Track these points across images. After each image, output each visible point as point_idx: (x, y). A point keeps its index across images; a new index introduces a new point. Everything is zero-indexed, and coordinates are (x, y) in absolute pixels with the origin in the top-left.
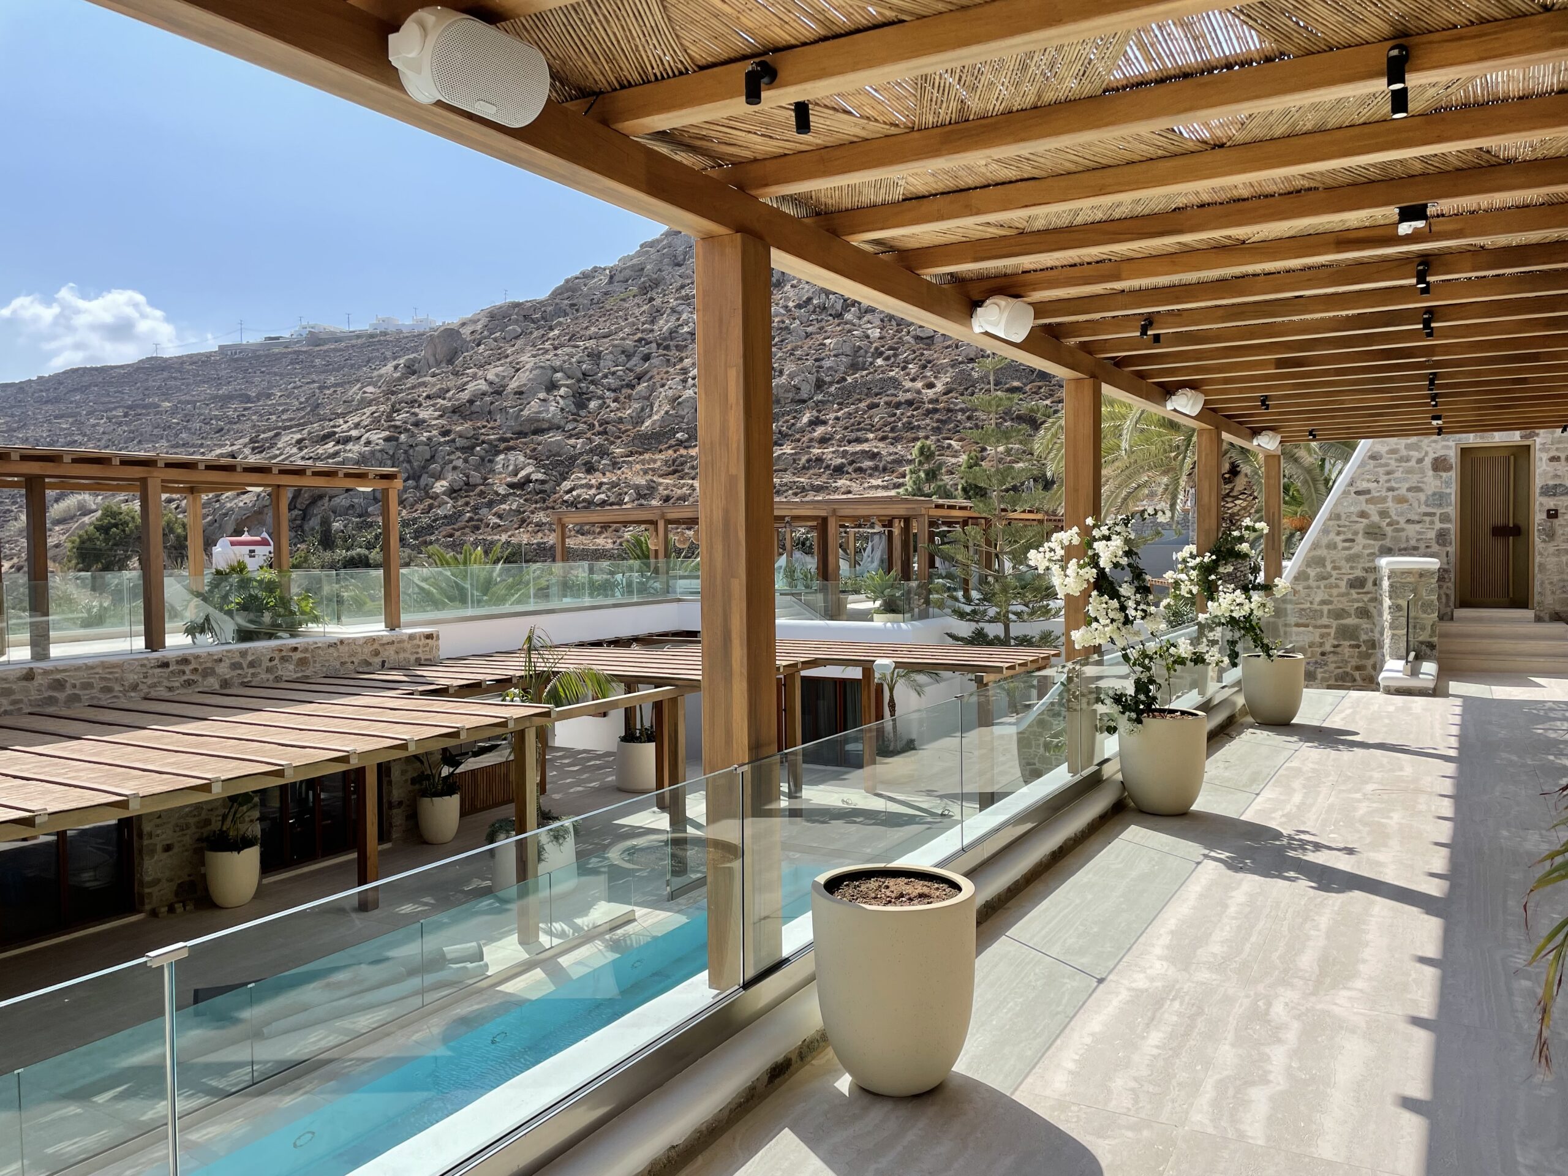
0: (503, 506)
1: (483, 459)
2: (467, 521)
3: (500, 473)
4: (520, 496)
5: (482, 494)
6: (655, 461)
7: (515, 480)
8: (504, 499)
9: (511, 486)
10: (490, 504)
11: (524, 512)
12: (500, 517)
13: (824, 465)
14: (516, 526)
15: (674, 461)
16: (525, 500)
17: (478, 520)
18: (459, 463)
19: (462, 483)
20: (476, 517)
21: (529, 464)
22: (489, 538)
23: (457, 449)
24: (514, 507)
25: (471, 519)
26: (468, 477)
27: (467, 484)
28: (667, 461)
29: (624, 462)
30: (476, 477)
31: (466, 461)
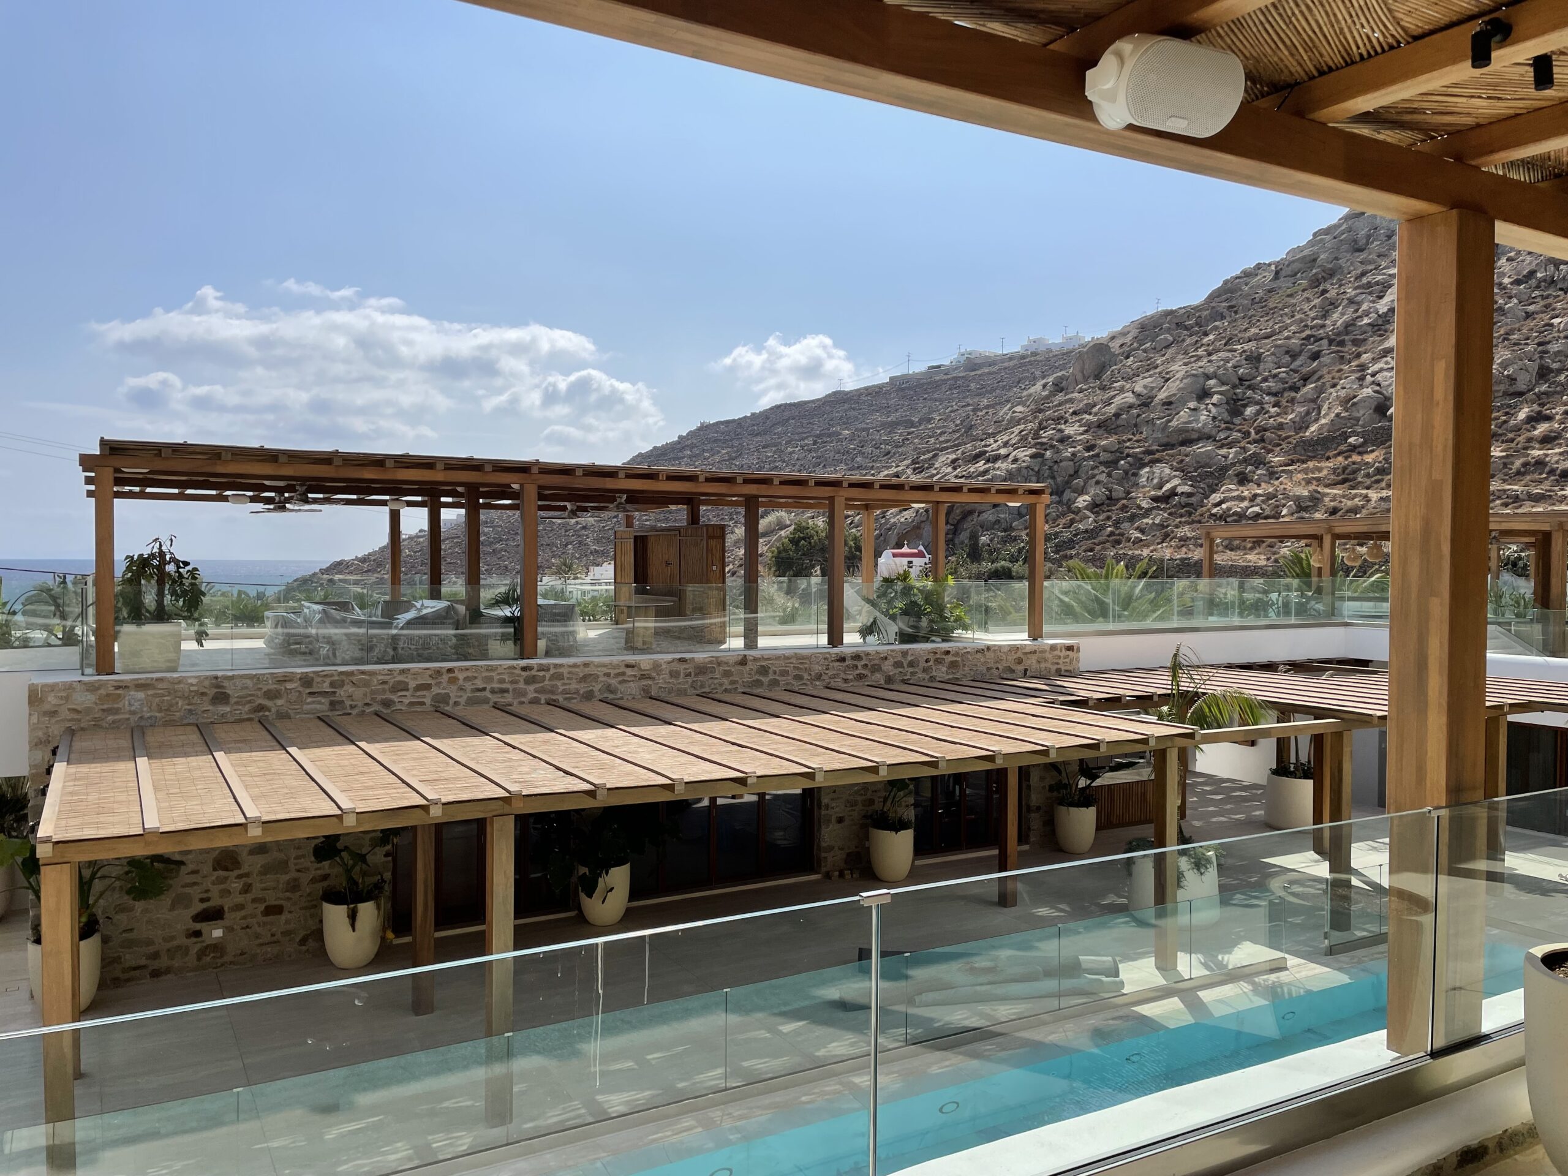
0: (1146, 521)
1: (1126, 473)
2: (1109, 536)
3: (1144, 487)
4: (1164, 510)
5: (1124, 508)
6: (1320, 470)
7: (1160, 493)
8: (1147, 512)
9: (1155, 499)
10: (1132, 519)
11: (1168, 526)
12: (1142, 531)
13: (1547, 469)
14: (1159, 540)
15: (1345, 469)
16: (1170, 514)
17: (1119, 535)
18: (1103, 477)
19: (1104, 498)
20: (1117, 532)
21: (1175, 476)
22: (1130, 553)
23: (1101, 463)
24: (1157, 521)
25: (1112, 534)
26: (1110, 491)
27: (1110, 498)
28: (1335, 470)
29: (1283, 471)
30: (1118, 491)
31: (1109, 475)
